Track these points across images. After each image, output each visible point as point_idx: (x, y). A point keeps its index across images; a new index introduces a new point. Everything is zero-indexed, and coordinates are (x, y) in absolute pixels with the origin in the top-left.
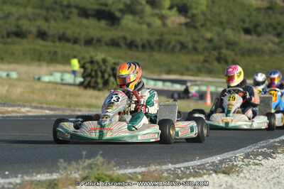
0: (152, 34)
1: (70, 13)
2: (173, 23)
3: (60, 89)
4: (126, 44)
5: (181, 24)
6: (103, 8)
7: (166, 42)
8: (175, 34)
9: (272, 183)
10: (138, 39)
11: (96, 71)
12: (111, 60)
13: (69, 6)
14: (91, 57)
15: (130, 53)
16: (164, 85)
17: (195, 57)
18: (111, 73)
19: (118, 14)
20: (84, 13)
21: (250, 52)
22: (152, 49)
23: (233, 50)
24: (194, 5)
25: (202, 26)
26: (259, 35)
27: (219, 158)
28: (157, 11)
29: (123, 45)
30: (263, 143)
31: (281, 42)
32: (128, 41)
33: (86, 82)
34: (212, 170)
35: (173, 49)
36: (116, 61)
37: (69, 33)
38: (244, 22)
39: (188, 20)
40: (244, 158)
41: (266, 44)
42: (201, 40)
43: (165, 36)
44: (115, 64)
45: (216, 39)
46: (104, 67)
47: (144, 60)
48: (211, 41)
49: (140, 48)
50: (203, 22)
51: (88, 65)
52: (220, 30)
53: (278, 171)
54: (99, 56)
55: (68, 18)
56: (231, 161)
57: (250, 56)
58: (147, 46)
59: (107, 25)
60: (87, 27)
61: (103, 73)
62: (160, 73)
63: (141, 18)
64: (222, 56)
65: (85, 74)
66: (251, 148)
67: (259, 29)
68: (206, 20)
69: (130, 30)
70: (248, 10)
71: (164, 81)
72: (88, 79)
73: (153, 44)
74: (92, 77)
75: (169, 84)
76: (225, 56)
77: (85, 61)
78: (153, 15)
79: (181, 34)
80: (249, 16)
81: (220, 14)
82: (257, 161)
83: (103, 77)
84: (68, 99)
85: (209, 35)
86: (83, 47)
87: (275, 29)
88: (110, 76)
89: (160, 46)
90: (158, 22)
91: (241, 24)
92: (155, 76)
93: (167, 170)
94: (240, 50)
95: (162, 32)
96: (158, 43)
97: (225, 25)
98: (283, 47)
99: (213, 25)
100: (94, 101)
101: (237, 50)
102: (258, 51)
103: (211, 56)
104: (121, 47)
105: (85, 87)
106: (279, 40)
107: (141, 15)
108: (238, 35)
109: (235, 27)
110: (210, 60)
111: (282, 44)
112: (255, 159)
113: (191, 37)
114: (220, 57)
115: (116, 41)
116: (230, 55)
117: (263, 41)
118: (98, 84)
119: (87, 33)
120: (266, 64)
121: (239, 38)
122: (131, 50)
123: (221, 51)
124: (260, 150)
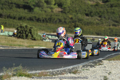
0: (47, 15)
1: (12, 6)
3: (7, 38)
4: (36, 19)
5: (59, 12)
6: (26, 4)
7: (53, 19)
8: (57, 16)
9: (93, 77)
10: (41, 17)
11: (23, 31)
12: (29, 26)
13: (12, 3)
14: (21, 25)
15: (38, 23)
16: (51, 37)
18: (29, 32)
19: (32, 7)
20: (18, 6)
21: (88, 24)
22: (47, 22)
23: (81, 23)
24: (65, 4)
25: (68, 12)
26: (92, 16)
27: (72, 67)
28: (49, 6)
29: (35, 20)
30: (91, 61)
31: (101, 20)
32: (37, 18)
33: (18, 36)
34: (68, 72)
35: (56, 21)
36: (31, 27)
37: (12, 15)
38: (86, 11)
39: (62, 10)
40: (82, 67)
41: (95, 20)
42: (68, 18)
43: (52, 16)
44: (30, 28)
45: (74, 18)
46: (26, 29)
47: (44, 26)
48: (72, 18)
49: (42, 21)
50: (68, 11)
51: (19, 28)
52: (76, 14)
53: (96, 73)
54: (24, 25)
55: (11, 8)
56: (77, 68)
57: (88, 25)
59: (28, 11)
60: (19, 12)
62: (50, 32)
63: (42, 8)
64: (76, 25)
65: (18, 32)
66: (85, 63)
67: (92, 14)
68: (69, 10)
69: (38, 13)
70: (87, 6)
71: (52, 35)
72: (19, 34)
73: (47, 20)
74: (21, 33)
75: (54, 37)
76: (78, 25)
77: (18, 26)
78: (47, 7)
79: (59, 16)
80: (88, 8)
81: (76, 7)
83: (26, 33)
84: (11, 43)
85: (70, 16)
86: (18, 20)
87: (99, 14)
88: (28, 33)
89: (50, 20)
90: (50, 10)
91: (84, 12)
92: (49, 34)
93: (49, 72)
94: (84, 23)
95: (51, 15)
96: (50, 19)
97: (78, 12)
98: (102, 22)
99: (73, 12)
100: (22, 44)
101: (83, 22)
102: (92, 23)
103: (72, 25)
104: (34, 21)
105: (18, 38)
106: (101, 19)
107: (42, 7)
108: (83, 16)
109: (82, 13)
110: (71, 27)
111: (102, 20)
112: (87, 68)
113: (64, 17)
114: (75, 26)
115: (32, 18)
116: (80, 25)
117: (94, 19)
118: (23, 36)
119: (20, 15)
120: (95, 29)
121: (84, 17)
122: (38, 22)
123: (76, 23)
124: (89, 64)
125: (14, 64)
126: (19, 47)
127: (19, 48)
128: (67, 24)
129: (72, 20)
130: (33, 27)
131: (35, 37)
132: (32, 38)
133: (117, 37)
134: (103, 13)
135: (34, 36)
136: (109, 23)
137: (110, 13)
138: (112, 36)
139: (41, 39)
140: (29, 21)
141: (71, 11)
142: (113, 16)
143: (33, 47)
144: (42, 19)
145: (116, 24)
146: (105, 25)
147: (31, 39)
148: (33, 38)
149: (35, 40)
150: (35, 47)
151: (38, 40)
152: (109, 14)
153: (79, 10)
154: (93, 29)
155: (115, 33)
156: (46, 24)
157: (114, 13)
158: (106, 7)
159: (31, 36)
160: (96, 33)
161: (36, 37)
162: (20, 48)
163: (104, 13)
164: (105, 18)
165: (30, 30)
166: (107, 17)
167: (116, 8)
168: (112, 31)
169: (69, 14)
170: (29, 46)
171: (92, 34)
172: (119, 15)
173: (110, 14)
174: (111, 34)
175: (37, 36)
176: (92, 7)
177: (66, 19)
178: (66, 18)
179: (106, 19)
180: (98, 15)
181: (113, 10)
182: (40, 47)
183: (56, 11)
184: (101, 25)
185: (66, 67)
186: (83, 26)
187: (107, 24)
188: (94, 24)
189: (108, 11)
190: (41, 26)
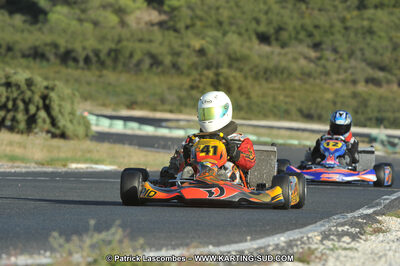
0: (103, 39)
2: (138, 21)
4: (56, 55)
5: (152, 25)
7: (127, 54)
8: (141, 41)
10: (78, 46)
11: (14, 100)
12: (41, 83)
14: (7, 77)
15: (64, 71)
16: (125, 125)
17: (176, 81)
18: (41, 104)
19: (44, 4)
21: (268, 74)
22: (102, 64)
23: (241, 70)
25: (187, 27)
26: (283, 45)
27: (282, 239)
29: (52, 58)
31: (319, 59)
32: (62, 50)
35: (139, 64)
36: (51, 83)
38: (258, 22)
39: (164, 17)
40: (323, 239)
41: (295, 60)
42: (187, 51)
43: (125, 43)
44: (47, 88)
45: (211, 50)
46: (28, 94)
47: (89, 84)
48: (202, 52)
49: (81, 64)
50: (188, 22)
51: (2, 90)
52: (219, 35)
54: (21, 76)
56: (303, 243)
57: (267, 79)
58: (94, 59)
59: (25, 22)
61: (27, 103)
62: (117, 105)
63: (83, 11)
64: (222, 79)
66: (324, 225)
67: (284, 35)
68: (192, 19)
69: (65, 31)
71: (126, 119)
72: (1, 114)
73: (103, 56)
74: (8, 111)
75: (134, 125)
76: (226, 79)
78: (104, 7)
79: (150, 41)
80: (266, 13)
81: (218, 8)
82: (345, 245)
83: (27, 110)
85: (197, 44)
87: (310, 35)
88: (38, 109)
89: (116, 60)
90: (113, 19)
91: (254, 25)
94: (251, 70)
95: (120, 36)
96: (113, 54)
97: (226, 27)
98: (324, 67)
99: (206, 27)
100: (18, 151)
101: (247, 68)
102: (282, 73)
103: (204, 78)
104: (48, 60)
106: (318, 54)
107: (83, 6)
108: (248, 44)
109: (243, 31)
110: (201, 85)
111: (322, 62)
112: (339, 241)
113: (170, 46)
114: (218, 81)
115: (40, 50)
116: (234, 77)
117: (290, 56)
118: (18, 122)
120: (296, 94)
121: (251, 49)
122: (67, 67)
123: (221, 70)
124: (340, 229)
125: (92, 222)
126: (10, 164)
127: (12, 167)
128: (182, 73)
129: (204, 59)
130: (55, 86)
131: (64, 126)
132: (53, 130)
133: (386, 127)
134: (329, 31)
135: (62, 122)
136: (352, 74)
137: (357, 30)
138: (365, 126)
139: (87, 135)
140: (31, 59)
141: (199, 24)
142: (369, 44)
143: (65, 166)
145: (380, 75)
146: (338, 81)
147: (48, 132)
148: (58, 128)
149: (63, 136)
150: (74, 166)
151: (77, 137)
152: (352, 35)
153: (231, 18)
154: (286, 96)
155: (376, 114)
156: (97, 73)
157: (370, 32)
158: (341, 6)
159: (48, 120)
160: (300, 111)
161: (69, 125)
162: (18, 170)
163: (332, 34)
164: (335, 51)
165: (44, 98)
166: (343, 48)
167: (380, 13)
168: (365, 103)
169: (189, 33)
170: (50, 162)
171: (286, 115)
172: (391, 39)
173: (356, 34)
174: (362, 118)
175: (71, 121)
176: (284, 8)
177: (178, 54)
178: (177, 48)
179: (341, 58)
180: (309, 41)
181: (369, 19)
182: (94, 166)
183: (138, 23)
184: (318, 81)
185: (262, 237)
186: (248, 84)
187: (342, 76)
188: (290, 74)
189: (349, 24)
190: (77, 80)
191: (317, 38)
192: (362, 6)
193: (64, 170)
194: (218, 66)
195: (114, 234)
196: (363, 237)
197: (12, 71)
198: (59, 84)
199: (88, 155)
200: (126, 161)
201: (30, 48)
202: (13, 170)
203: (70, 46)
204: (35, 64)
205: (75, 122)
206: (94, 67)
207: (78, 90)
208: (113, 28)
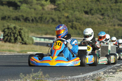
0: (37, 14)
4: (23, 19)
5: (52, 9)
7: (45, 18)
8: (49, 14)
10: (29, 16)
11: (10, 33)
12: (18, 28)
14: (8, 26)
15: (26, 24)
16: (44, 40)
19: (19, 3)
22: (37, 21)
23: (79, 22)
25: (63, 10)
26: (92, 15)
27: (92, 74)
28: (39, 2)
29: (22, 20)
31: (104, 18)
32: (25, 17)
33: (5, 39)
34: (91, 79)
35: (48, 21)
36: (21, 28)
38: (84, 8)
39: (56, 7)
40: (104, 74)
41: (96, 19)
42: (63, 17)
43: (44, 15)
44: (20, 29)
45: (70, 16)
46: (14, 31)
47: (33, 27)
48: (68, 17)
49: (31, 21)
50: (63, 8)
51: (6, 30)
52: (72, 12)
54: (12, 26)
56: (98, 75)
57: (88, 25)
58: (35, 20)
59: (13, 9)
60: (3, 11)
62: (42, 34)
63: (31, 5)
64: (74, 25)
65: (5, 35)
67: (93, 12)
68: (64, 7)
69: (25, 12)
70: (86, 2)
71: (45, 38)
72: (6, 37)
73: (37, 19)
74: (9, 36)
75: (47, 40)
76: (75, 25)
77: (5, 28)
78: (37, 4)
79: (52, 14)
80: (87, 5)
81: (72, 4)
83: (14, 36)
85: (66, 15)
87: (101, 11)
88: (18, 35)
89: (41, 20)
90: (40, 8)
91: (83, 9)
92: (41, 36)
94: (83, 22)
95: (42, 13)
96: (40, 18)
97: (75, 9)
98: (105, 21)
99: (69, 9)
100: (12, 49)
101: (81, 22)
102: (92, 23)
103: (68, 25)
104: (20, 21)
105: (5, 41)
106: (103, 17)
108: (81, 14)
109: (80, 10)
111: (104, 19)
112: (109, 74)
113: (58, 16)
114: (73, 26)
115: (18, 18)
116: (78, 25)
118: (12, 40)
119: (3, 13)
120: (97, 29)
121: (82, 16)
122: (26, 22)
123: (73, 23)
124: (109, 70)
126: (9, 53)
127: (10, 53)
129: (68, 19)
130: (23, 28)
131: (26, 41)
132: (22, 42)
134: (106, 10)
135: (25, 39)
136: (114, 23)
137: (115, 10)
139: (33, 43)
140: (15, 21)
142: (118, 14)
143: (26, 53)
144: (31, 19)
146: (109, 25)
147: (21, 43)
148: (24, 41)
149: (25, 44)
150: (29, 53)
151: (29, 44)
152: (113, 11)
153: (76, 7)
156: (36, 24)
157: (119, 10)
158: (110, 2)
159: (21, 39)
161: (27, 40)
162: (11, 54)
163: (107, 11)
164: (108, 16)
165: (19, 32)
166: (111, 15)
168: (118, 32)
169: (64, 11)
170: (21, 52)
175: (28, 39)
176: (92, 3)
178: (60, 16)
179: (110, 18)
180: (100, 13)
181: (118, 6)
182: (35, 53)
183: (48, 9)
184: (103, 25)
186: (82, 27)
187: (111, 24)
188: (95, 23)
189: (112, 8)
190: (29, 27)
191: (103, 12)
192: (116, 2)
193: (26, 54)
194: (73, 21)
195: (39, 73)
196: (116, 73)
197: (9, 24)
198: (24, 28)
199: (33, 49)
200: (45, 51)
201: (15, 17)
202: (10, 54)
203: (27, 16)
204: (17, 22)
205: (29, 39)
206: (34, 22)
207: (30, 30)
208: (40, 10)
